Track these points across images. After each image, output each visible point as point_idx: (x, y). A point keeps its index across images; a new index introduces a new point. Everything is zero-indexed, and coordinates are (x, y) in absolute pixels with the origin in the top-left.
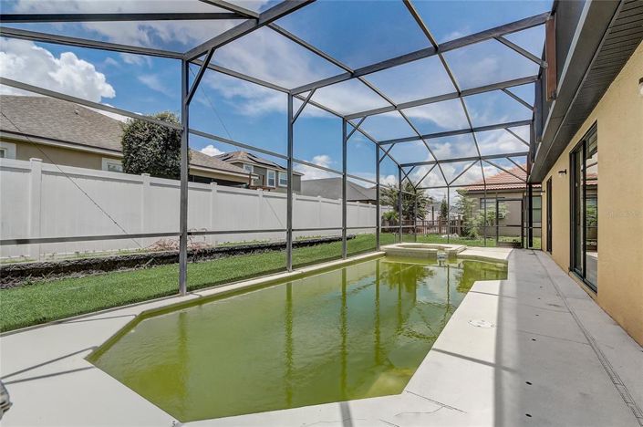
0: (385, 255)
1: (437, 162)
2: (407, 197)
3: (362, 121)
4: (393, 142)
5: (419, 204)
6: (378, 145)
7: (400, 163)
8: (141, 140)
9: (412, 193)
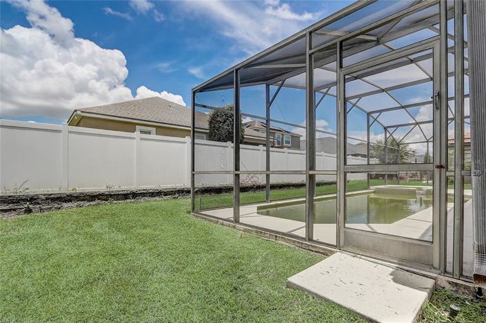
0: (374, 192)
1: (417, 124)
2: (392, 151)
3: (358, 101)
4: (381, 111)
5: (402, 156)
6: (369, 114)
7: (386, 126)
8: (221, 122)
9: (396, 148)
